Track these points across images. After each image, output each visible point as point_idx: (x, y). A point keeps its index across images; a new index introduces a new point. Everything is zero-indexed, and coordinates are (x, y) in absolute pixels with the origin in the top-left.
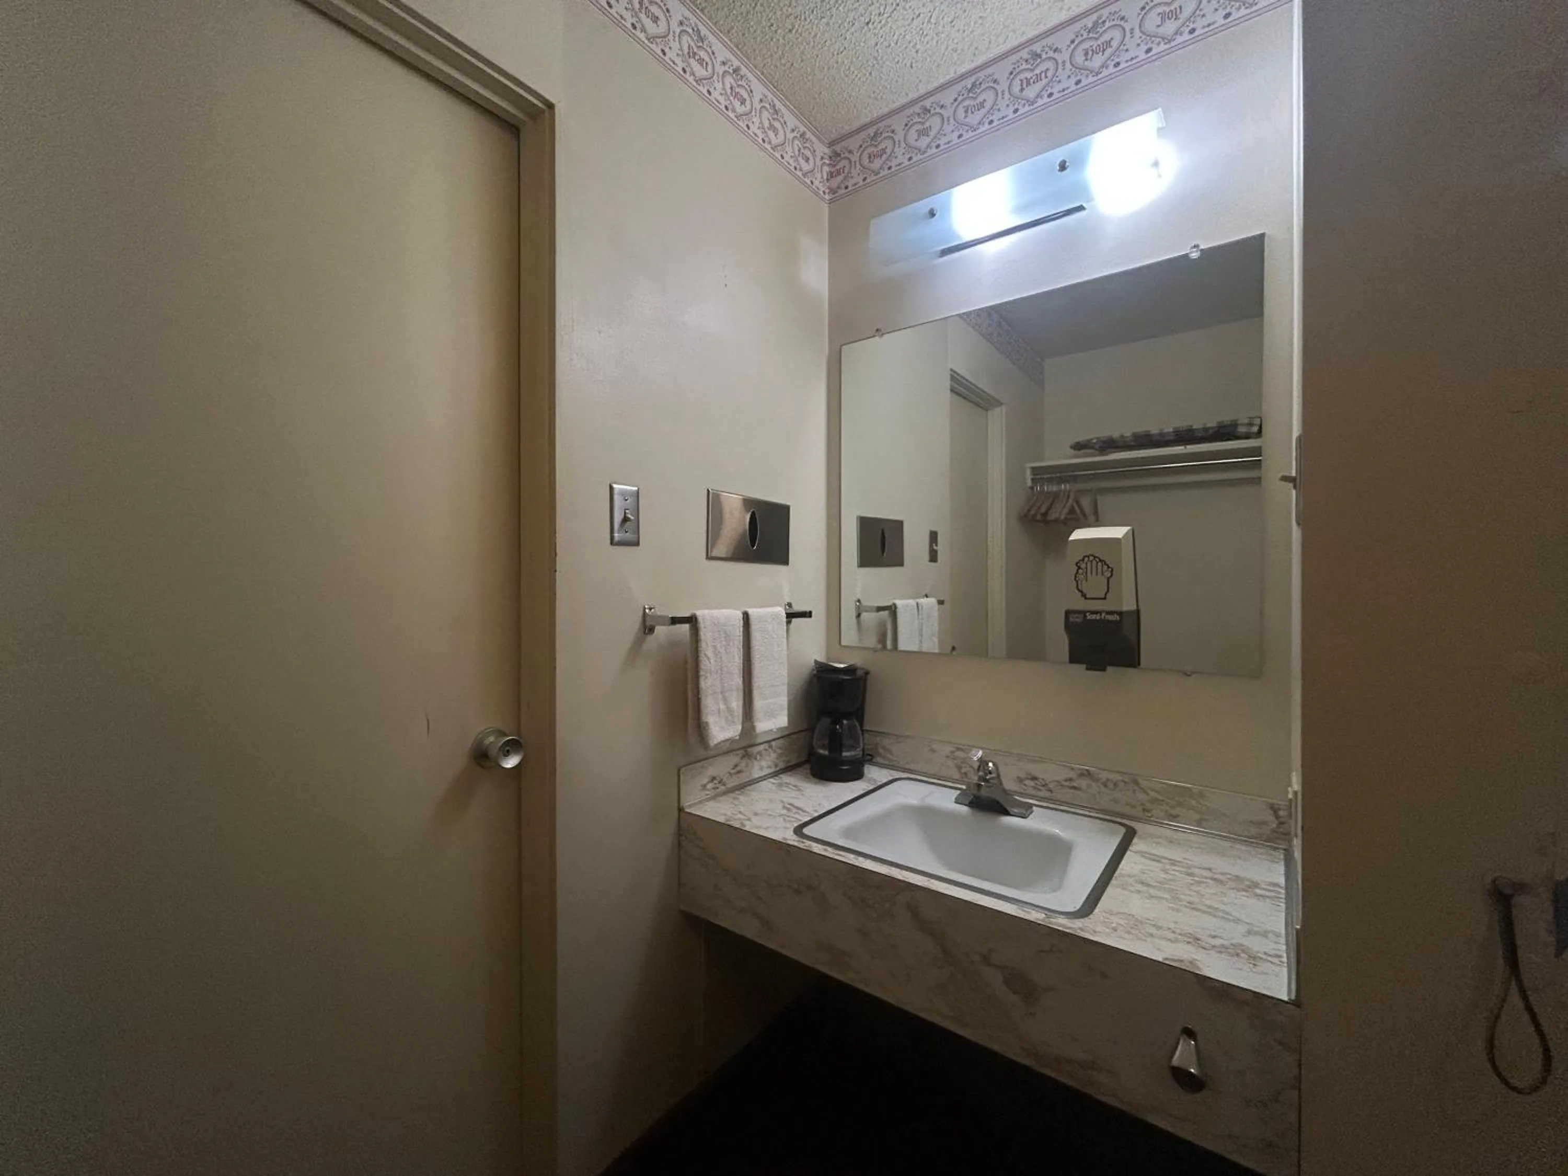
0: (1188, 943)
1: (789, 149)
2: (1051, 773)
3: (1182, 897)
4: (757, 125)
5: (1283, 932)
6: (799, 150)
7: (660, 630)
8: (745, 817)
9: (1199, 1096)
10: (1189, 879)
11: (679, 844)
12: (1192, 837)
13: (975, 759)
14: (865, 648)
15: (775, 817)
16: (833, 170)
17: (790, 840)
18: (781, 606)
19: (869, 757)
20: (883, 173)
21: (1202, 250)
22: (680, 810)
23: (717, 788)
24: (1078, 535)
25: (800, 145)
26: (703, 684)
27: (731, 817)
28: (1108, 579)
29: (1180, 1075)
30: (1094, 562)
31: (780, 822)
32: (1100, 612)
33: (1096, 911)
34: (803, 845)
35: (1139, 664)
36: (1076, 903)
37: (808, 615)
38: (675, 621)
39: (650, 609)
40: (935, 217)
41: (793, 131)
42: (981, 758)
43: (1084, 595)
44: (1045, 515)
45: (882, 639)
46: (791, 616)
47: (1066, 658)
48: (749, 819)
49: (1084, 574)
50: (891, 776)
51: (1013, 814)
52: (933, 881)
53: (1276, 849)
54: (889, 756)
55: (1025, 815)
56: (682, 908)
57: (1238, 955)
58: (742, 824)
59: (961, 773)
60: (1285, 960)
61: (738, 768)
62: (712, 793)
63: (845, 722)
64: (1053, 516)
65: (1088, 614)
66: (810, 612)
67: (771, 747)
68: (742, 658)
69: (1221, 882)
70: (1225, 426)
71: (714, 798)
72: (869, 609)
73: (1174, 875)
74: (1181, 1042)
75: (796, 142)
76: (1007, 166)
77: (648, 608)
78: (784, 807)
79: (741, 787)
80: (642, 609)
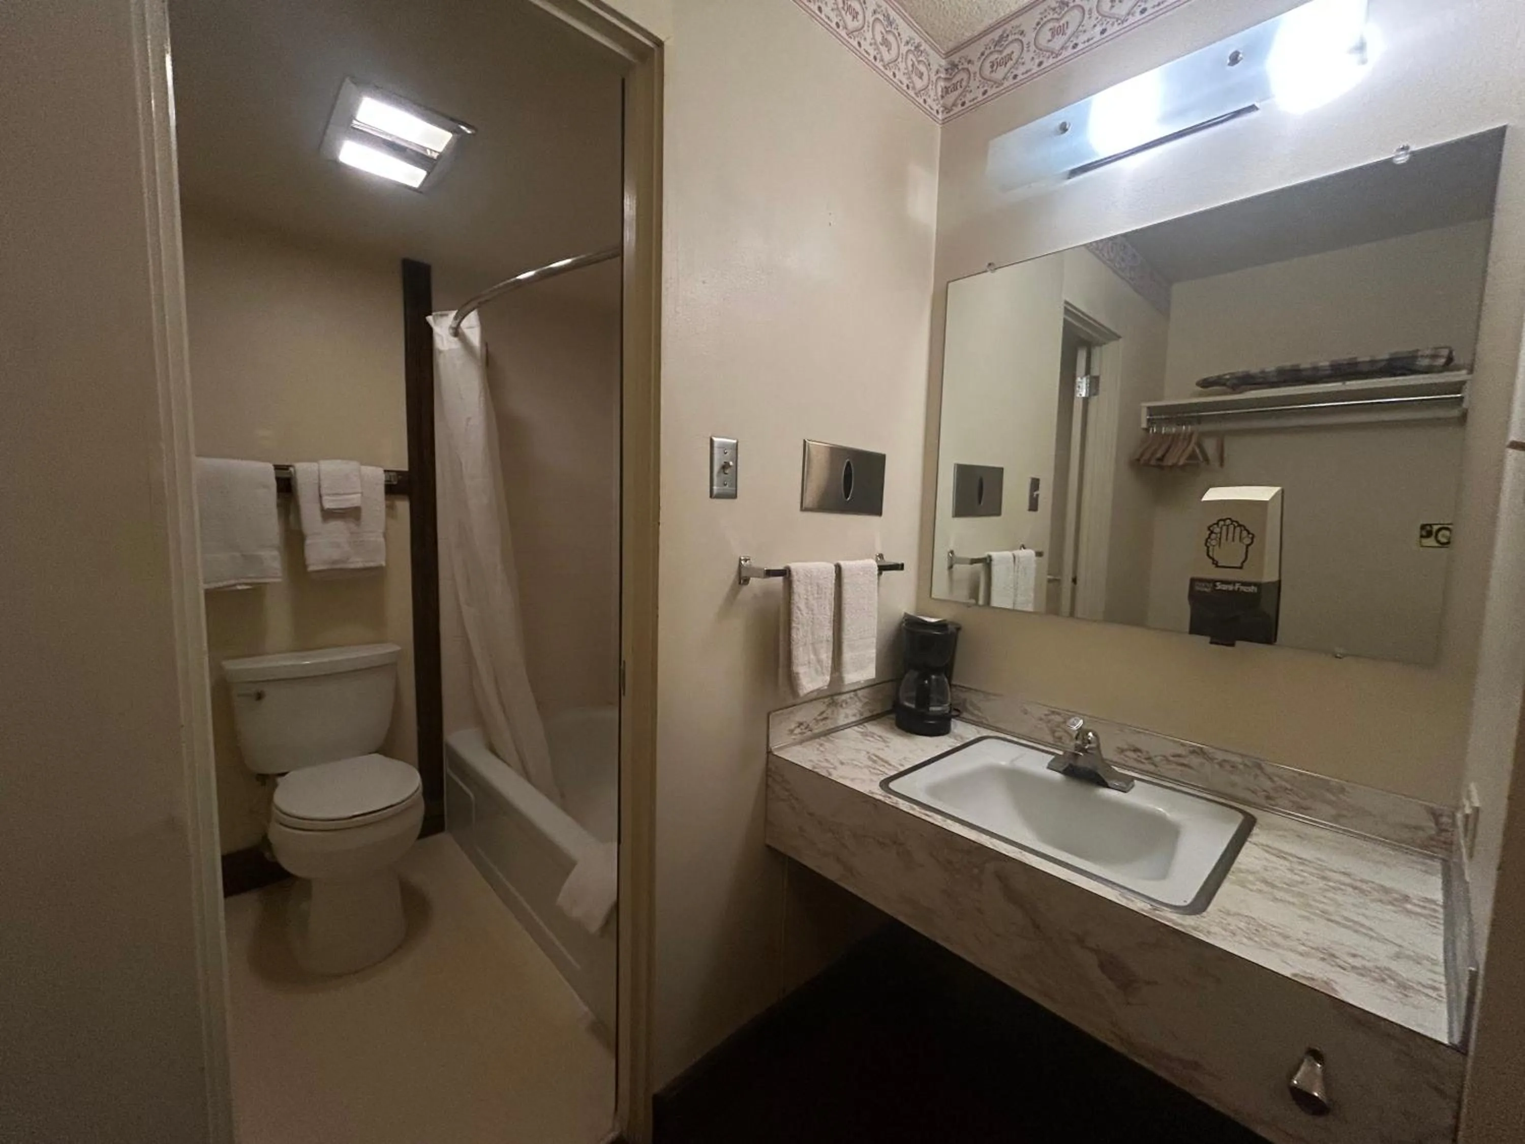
0: (1323, 959)
1: (902, 66)
2: (1158, 746)
3: (1313, 903)
4: (869, 40)
5: (1441, 958)
6: (913, 65)
7: (753, 580)
8: (832, 766)
9: (1320, 1121)
10: (1322, 884)
11: (767, 786)
12: (1323, 833)
13: (1075, 728)
14: (956, 602)
15: (860, 767)
16: (948, 84)
17: (877, 794)
18: (872, 558)
19: (957, 712)
20: (1006, 84)
21: (1413, 153)
22: (769, 752)
23: (804, 733)
24: (1214, 494)
25: (914, 60)
26: (794, 635)
27: (817, 764)
28: (1248, 546)
29: (1301, 1097)
30: (1231, 527)
31: (865, 774)
32: (1233, 583)
33: (1210, 908)
34: (890, 800)
35: (1275, 640)
36: (1187, 896)
37: (900, 567)
38: (770, 573)
39: (746, 560)
40: (1067, 133)
41: (907, 43)
42: (1081, 727)
43: (1216, 564)
44: (1161, 459)
45: (974, 594)
46: (882, 568)
47: (1187, 628)
48: (835, 768)
49: (1218, 539)
50: (979, 732)
51: (1112, 786)
52: (1024, 853)
53: (1432, 858)
54: (976, 712)
55: (1125, 788)
56: (768, 842)
57: (1383, 980)
58: (828, 771)
59: (1054, 736)
60: (1444, 994)
61: (824, 715)
62: (799, 737)
63: (933, 677)
64: (1169, 461)
65: (1218, 584)
66: (902, 565)
67: (856, 695)
68: (833, 610)
69: (1362, 891)
70: (1399, 359)
71: (801, 742)
72: (962, 561)
73: (1304, 877)
74: (1306, 1060)
75: (911, 56)
76: (1157, 67)
77: (744, 560)
78: (870, 758)
79: (827, 733)
80: (738, 560)
